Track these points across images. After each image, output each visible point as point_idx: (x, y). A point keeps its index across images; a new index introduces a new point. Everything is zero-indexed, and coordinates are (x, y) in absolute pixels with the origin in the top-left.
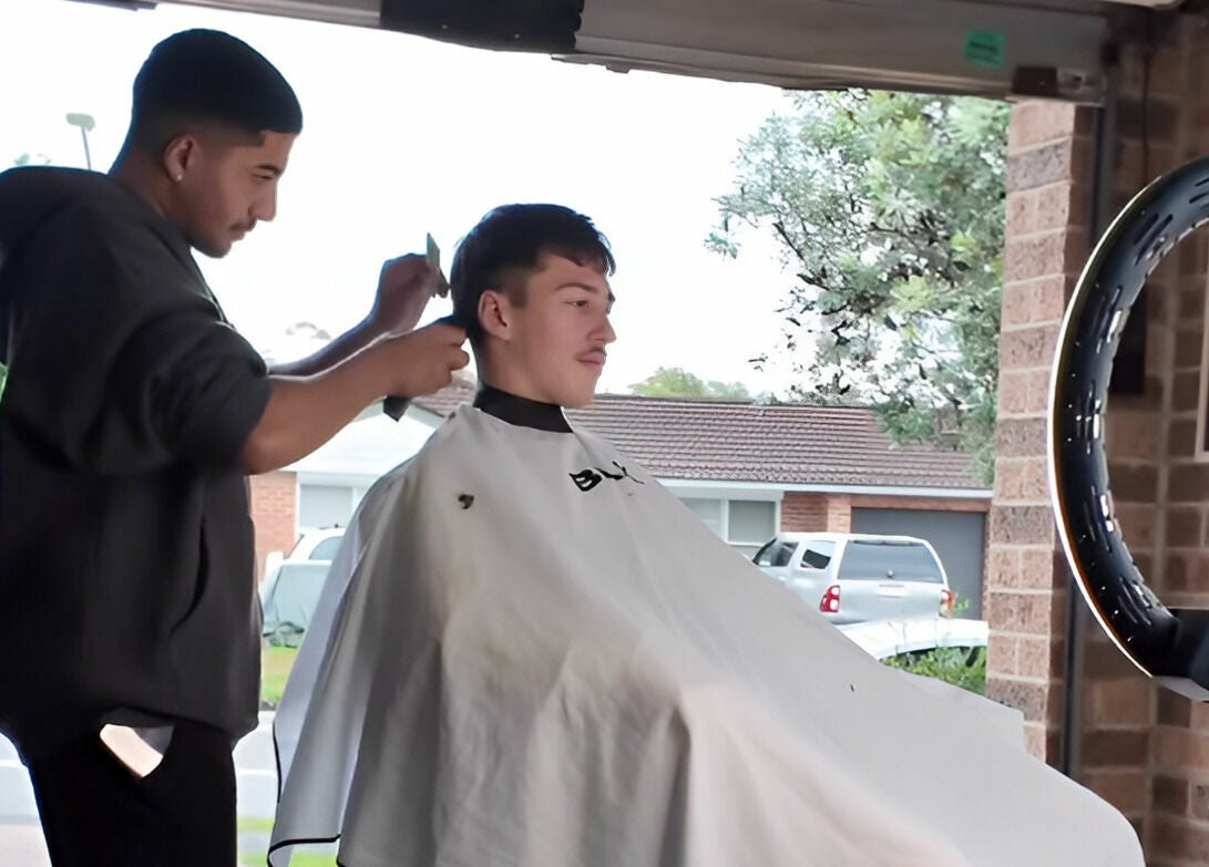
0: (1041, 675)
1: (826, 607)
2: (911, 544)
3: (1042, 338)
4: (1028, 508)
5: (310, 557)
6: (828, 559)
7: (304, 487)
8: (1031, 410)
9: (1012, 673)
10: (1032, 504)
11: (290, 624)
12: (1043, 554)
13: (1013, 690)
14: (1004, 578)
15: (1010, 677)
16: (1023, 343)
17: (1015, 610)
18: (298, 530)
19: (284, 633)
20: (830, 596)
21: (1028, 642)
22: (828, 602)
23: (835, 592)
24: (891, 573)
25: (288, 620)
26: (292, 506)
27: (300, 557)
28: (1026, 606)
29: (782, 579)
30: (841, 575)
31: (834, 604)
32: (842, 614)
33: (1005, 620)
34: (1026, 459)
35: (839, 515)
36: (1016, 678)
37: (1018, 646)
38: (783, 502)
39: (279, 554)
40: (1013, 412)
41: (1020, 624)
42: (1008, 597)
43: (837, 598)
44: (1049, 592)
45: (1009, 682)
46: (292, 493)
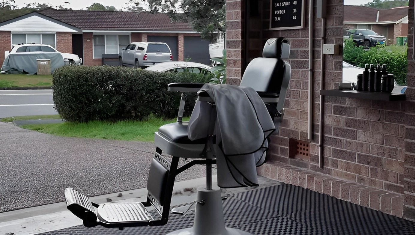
0: (239, 77)
1: (144, 59)
2: (163, 44)
3: (236, 4)
4: (234, 41)
5: (16, 52)
6: (144, 48)
7: (13, 34)
8: (234, 20)
9: (232, 77)
10: (235, 40)
11: (13, 68)
12: (239, 51)
13: (232, 80)
14: (229, 56)
15: (231, 77)
16: (232, 5)
17: (232, 63)
18: (12, 45)
19: (12, 71)
20: (145, 57)
21: (236, 70)
22: (145, 58)
23: (146, 55)
24: (159, 51)
25: (12, 67)
26: (10, 39)
27: (14, 52)
28: (235, 62)
29: (133, 53)
30: (147, 52)
31: (146, 59)
32: (148, 61)
33: (230, 65)
34: (233, 30)
35: (144, 38)
36: (233, 77)
37: (233, 71)
38: (131, 35)
39: (8, 51)
40: (230, 20)
41: (233, 66)
42: (230, 60)
43: (147, 57)
44: (241, 59)
45: (231, 79)
46: (10, 36)
